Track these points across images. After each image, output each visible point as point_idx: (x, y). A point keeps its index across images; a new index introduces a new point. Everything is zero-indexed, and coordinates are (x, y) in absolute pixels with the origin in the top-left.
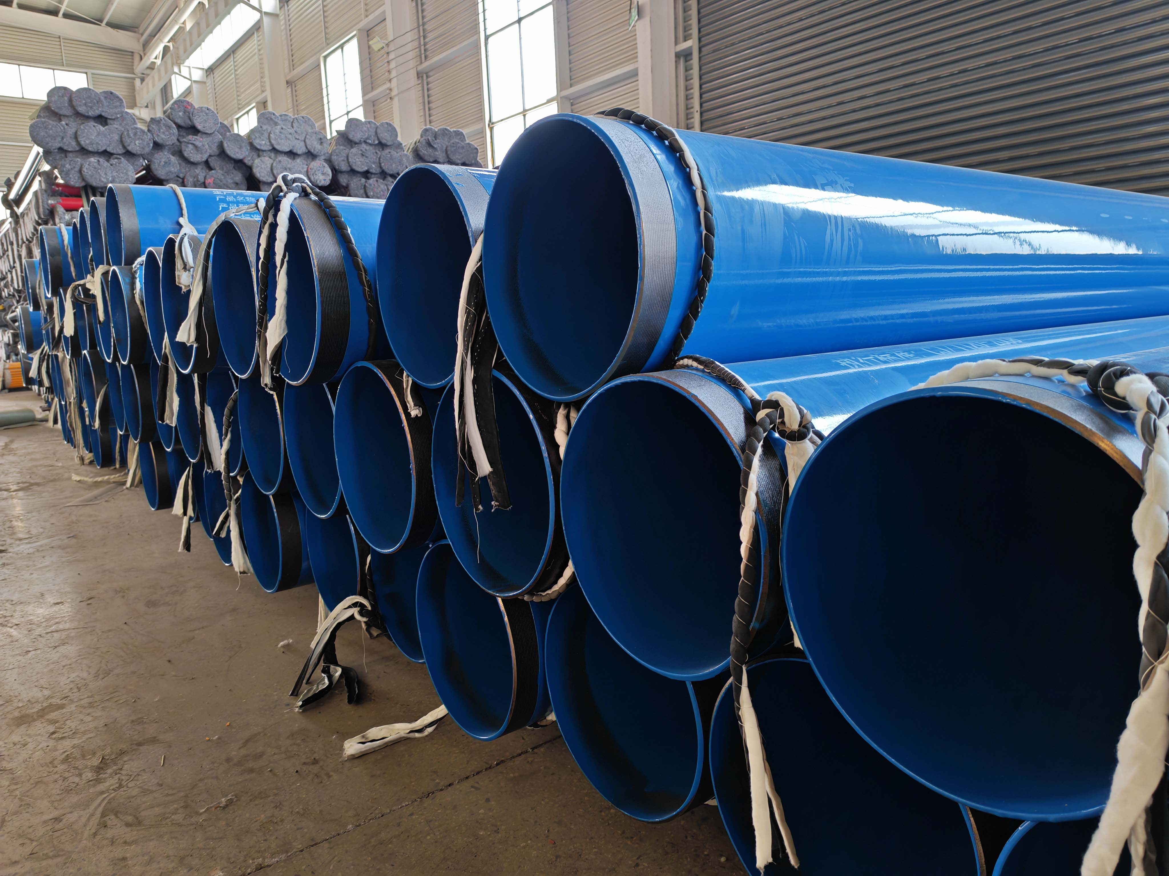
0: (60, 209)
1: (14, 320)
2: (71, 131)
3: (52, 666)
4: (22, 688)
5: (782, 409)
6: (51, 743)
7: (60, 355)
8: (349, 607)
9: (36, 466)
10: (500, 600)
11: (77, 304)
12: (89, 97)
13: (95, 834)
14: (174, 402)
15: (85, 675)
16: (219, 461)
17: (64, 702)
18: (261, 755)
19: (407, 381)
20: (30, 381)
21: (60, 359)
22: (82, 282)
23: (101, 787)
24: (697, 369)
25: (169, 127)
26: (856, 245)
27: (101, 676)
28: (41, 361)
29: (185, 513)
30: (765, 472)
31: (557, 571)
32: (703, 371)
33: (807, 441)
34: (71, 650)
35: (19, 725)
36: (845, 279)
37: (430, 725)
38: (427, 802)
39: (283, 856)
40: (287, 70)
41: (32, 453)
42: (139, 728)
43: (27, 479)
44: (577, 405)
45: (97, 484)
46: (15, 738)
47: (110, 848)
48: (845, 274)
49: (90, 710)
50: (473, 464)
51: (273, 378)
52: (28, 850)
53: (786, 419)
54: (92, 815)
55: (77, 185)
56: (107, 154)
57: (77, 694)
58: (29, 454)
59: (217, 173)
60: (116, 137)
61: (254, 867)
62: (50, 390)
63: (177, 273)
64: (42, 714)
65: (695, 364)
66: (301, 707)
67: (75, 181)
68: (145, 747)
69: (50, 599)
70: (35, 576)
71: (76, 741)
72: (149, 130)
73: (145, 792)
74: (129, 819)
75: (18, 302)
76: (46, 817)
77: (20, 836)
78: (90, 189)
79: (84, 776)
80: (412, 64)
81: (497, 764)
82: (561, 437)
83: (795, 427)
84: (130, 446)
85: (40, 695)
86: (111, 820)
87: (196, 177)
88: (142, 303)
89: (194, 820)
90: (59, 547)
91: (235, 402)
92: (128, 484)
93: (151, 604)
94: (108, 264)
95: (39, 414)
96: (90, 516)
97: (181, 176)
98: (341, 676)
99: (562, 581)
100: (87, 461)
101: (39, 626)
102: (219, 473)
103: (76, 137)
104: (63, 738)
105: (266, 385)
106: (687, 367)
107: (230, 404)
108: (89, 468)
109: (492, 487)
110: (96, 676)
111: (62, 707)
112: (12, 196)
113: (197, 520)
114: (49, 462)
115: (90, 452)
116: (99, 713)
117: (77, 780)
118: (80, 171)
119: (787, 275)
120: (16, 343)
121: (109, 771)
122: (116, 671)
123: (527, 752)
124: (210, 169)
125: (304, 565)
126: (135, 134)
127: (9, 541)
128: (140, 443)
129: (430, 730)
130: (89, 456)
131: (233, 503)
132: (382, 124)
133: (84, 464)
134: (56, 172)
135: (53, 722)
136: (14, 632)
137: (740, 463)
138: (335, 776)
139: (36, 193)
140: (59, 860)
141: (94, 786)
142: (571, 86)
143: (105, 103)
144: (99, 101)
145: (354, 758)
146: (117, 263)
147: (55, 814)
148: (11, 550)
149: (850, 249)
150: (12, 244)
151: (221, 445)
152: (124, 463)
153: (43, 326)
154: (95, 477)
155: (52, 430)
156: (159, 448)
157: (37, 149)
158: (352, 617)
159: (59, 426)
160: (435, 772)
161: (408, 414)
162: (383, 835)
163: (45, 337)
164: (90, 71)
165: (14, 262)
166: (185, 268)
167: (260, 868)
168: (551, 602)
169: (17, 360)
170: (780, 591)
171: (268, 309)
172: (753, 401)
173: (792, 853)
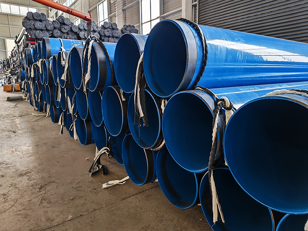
0: (30, 44)
1: (17, 73)
2: (33, 24)
3: (28, 162)
4: (21, 167)
5: (225, 101)
6: (28, 181)
7: (30, 82)
8: (104, 150)
9: (23, 111)
10: (144, 149)
11: (34, 69)
12: (37, 15)
13: (39, 205)
14: (60, 95)
15: (36, 164)
16: (71, 111)
17: (31, 171)
18: (81, 187)
19: (122, 91)
20: (21, 89)
21: (30, 83)
22: (36, 63)
23: (41, 193)
24: (201, 90)
25: (58, 23)
26: (245, 57)
27: (40, 165)
28: (25, 84)
29: (61, 124)
30: (220, 118)
31: (160, 143)
32: (203, 90)
33: (231, 110)
34: (32, 158)
35: (20, 176)
36: (241, 67)
37: (124, 181)
38: (124, 201)
39: (87, 213)
40: (88, 8)
41: (22, 107)
42: (50, 178)
43: (21, 114)
44: (168, 99)
45: (39, 116)
46: (19, 179)
47: (43, 208)
48: (242, 65)
49: (38, 173)
50: (139, 114)
51: (86, 89)
52: (23, 208)
53: (226, 104)
54: (39, 200)
55: (34, 38)
56: (42, 30)
57: (34, 169)
58: (21, 107)
59: (70, 36)
60: (44, 25)
61: (80, 215)
62: (27, 91)
63: (61, 61)
64: (26, 174)
65: (201, 89)
66: (91, 175)
67: (33, 37)
68: (52, 183)
69: (27, 145)
70: (23, 139)
71: (34, 181)
72: (53, 24)
73: (52, 195)
74: (48, 201)
75: (18, 68)
76: (27, 200)
77: (21, 204)
78: (37, 39)
79: (36, 190)
80: (121, 7)
81: (142, 192)
82: (163, 107)
83: (229, 106)
84: (48, 106)
85: (25, 169)
86: (43, 201)
87: (65, 36)
88: (51, 69)
89: (64, 202)
90: (29, 132)
91: (75, 96)
92: (47, 116)
93: (53, 147)
94: (43, 59)
95: (24, 98)
96: (37, 124)
97: (61, 36)
98: (101, 167)
99: (161, 145)
100: (36, 110)
101: (25, 152)
102: (71, 114)
103: (34, 25)
104: (31, 180)
105: (85, 91)
106: (198, 89)
107: (74, 96)
108: (37, 112)
109: (144, 120)
110: (39, 165)
111: (31, 172)
112: (17, 41)
113: (65, 126)
114: (27, 110)
115: (37, 108)
116: (40, 174)
117: (35, 191)
118: (35, 34)
119: (226, 65)
120: (18, 79)
121: (43, 189)
122: (44, 164)
123: (150, 189)
124: (68, 34)
125: (92, 139)
126: (49, 25)
127: (17, 130)
128: (50, 106)
129: (125, 182)
130: (36, 109)
131: (74, 122)
132: (113, 23)
133: (35, 111)
134: (29, 34)
135: (28, 176)
136: (18, 153)
137: (213, 116)
138: (100, 193)
139: (23, 40)
140: (31, 210)
141: (39, 193)
142: (164, 14)
143: (42, 16)
144: (40, 16)
145: (105, 188)
146: (45, 59)
147: (30, 199)
148: (17, 132)
149: (243, 58)
150: (17, 53)
151: (72, 107)
152: (46, 111)
153: (25, 75)
154: (38, 114)
155: (27, 102)
156: (55, 107)
157: (24, 28)
158: (105, 152)
159: (29, 101)
160: (126, 193)
161: (122, 100)
162: (112, 209)
163: (26, 78)
164: (37, 8)
165: (18, 58)
166: (63, 60)
167: (81, 215)
168: (158, 150)
169: (18, 83)
170: (222, 150)
171: (86, 71)
172: (217, 99)
173: (223, 219)
